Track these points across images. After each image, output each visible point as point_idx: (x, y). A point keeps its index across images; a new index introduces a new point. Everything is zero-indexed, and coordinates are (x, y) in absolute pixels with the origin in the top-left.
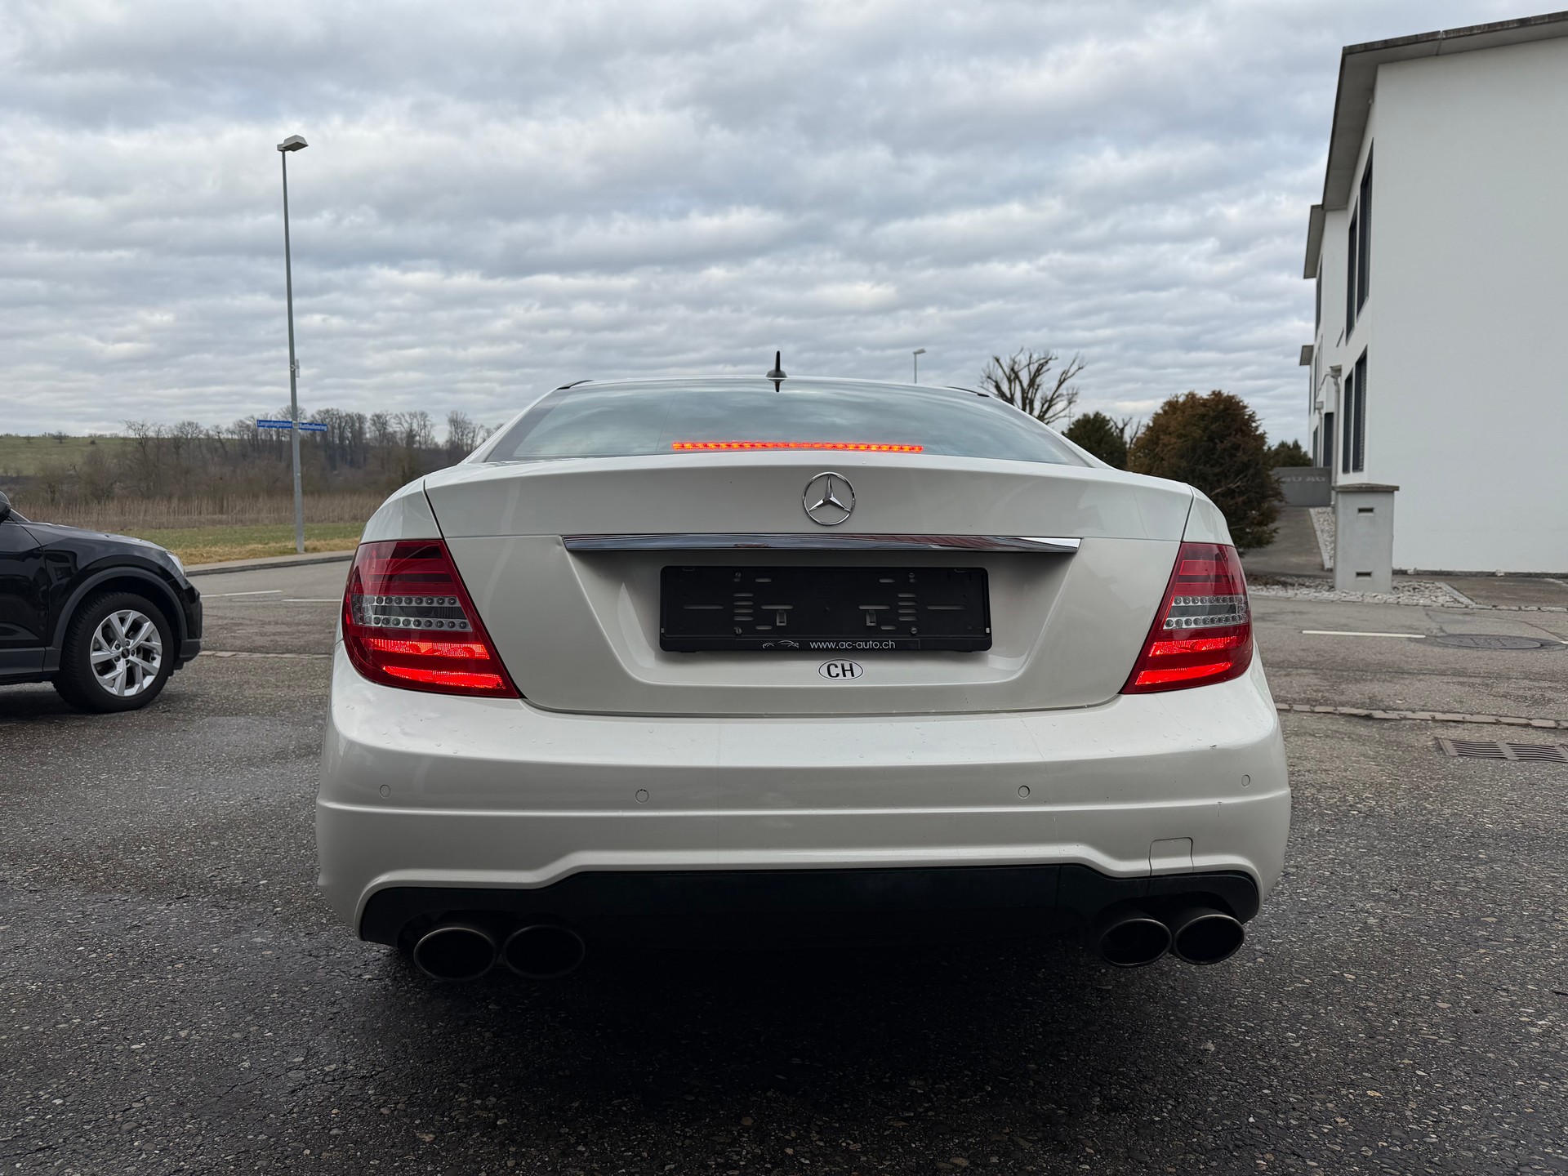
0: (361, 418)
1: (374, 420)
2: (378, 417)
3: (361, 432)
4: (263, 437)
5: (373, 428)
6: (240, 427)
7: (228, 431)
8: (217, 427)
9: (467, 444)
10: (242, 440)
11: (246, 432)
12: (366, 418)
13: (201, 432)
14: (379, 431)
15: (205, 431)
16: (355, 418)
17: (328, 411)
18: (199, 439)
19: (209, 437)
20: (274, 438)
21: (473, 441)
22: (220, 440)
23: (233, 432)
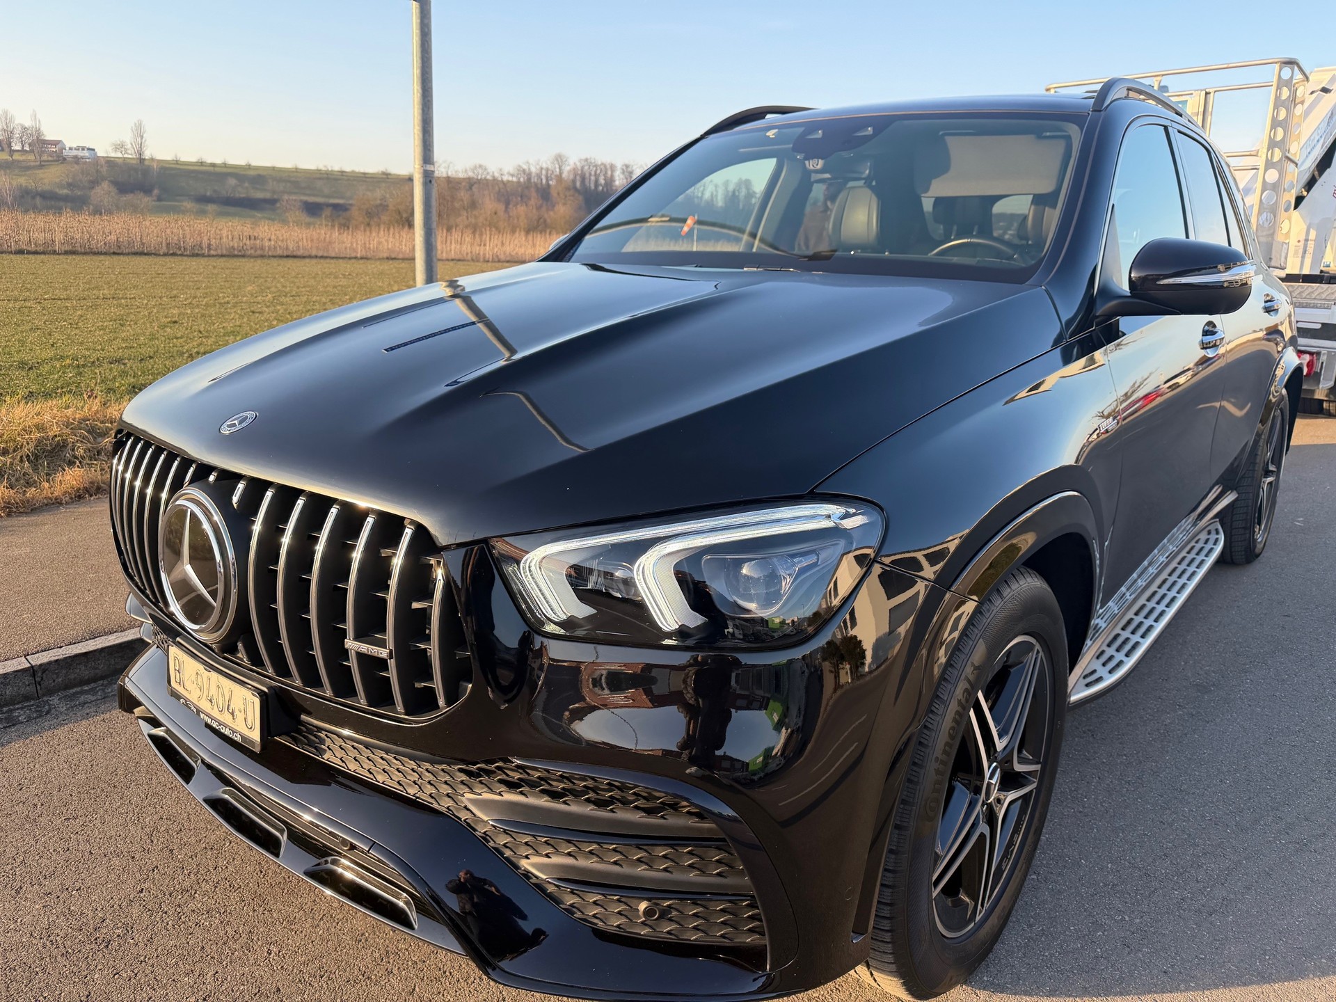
0: (613, 167)
1: (623, 169)
2: (627, 166)
3: (612, 180)
4: (536, 180)
5: (622, 176)
6: (518, 170)
7: (509, 174)
8: (501, 170)
9: (698, 197)
10: (519, 182)
11: (523, 175)
12: (616, 167)
13: (488, 173)
14: (627, 179)
15: (491, 174)
16: (608, 167)
17: (586, 160)
18: (487, 180)
19: (495, 179)
20: (544, 181)
21: (702, 193)
22: (502, 181)
23: (512, 175)
